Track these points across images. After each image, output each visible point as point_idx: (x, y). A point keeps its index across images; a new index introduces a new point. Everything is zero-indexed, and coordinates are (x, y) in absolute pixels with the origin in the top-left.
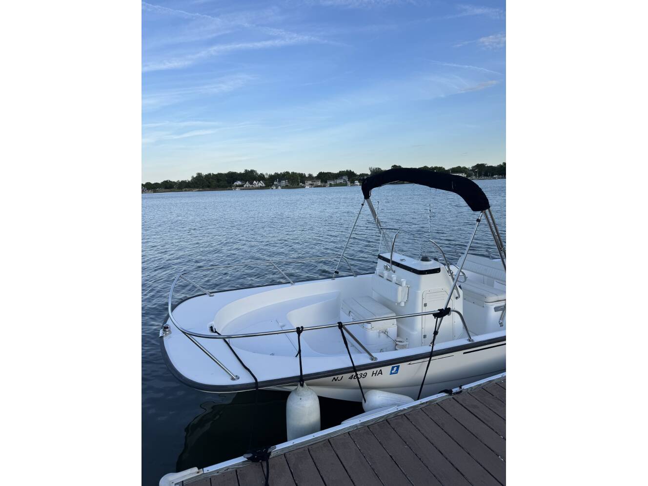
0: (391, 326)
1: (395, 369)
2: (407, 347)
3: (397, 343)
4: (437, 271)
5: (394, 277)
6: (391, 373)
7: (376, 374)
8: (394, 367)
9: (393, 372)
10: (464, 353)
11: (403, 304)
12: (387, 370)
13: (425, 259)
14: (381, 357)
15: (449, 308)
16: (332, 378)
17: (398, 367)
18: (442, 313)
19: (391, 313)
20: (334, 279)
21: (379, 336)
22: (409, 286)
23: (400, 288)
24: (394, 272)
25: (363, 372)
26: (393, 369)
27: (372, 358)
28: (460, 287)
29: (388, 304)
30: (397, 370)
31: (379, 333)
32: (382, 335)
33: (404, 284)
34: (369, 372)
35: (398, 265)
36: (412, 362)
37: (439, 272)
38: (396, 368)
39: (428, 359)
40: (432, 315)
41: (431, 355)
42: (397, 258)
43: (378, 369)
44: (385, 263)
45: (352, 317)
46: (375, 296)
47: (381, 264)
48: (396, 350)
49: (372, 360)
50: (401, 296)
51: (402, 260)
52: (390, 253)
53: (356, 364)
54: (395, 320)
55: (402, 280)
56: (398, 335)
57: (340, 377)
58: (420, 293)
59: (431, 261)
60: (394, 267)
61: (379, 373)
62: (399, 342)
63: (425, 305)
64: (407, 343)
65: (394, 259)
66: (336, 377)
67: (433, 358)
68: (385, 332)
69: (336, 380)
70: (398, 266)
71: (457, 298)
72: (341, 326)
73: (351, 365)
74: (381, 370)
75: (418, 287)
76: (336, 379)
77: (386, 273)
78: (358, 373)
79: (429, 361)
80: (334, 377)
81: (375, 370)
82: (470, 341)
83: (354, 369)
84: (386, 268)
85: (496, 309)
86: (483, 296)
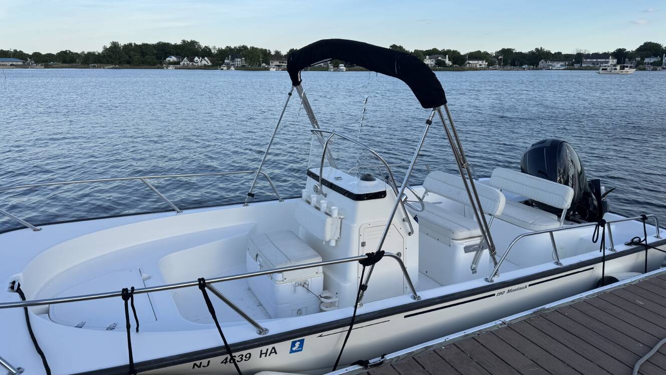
0: (315, 277)
1: (297, 344)
2: (337, 305)
3: (323, 300)
4: (381, 195)
5: (324, 204)
6: (292, 351)
7: (266, 353)
8: (296, 342)
9: (294, 349)
10: (405, 317)
11: (333, 243)
12: (283, 347)
13: (367, 178)
14: (274, 327)
15: (383, 252)
16: (192, 364)
17: (302, 342)
18: (371, 260)
19: (316, 256)
20: (247, 205)
21: (295, 291)
22: (342, 217)
23: (329, 219)
24: (325, 195)
25: (244, 353)
26: (293, 345)
27: (261, 330)
28: (416, 218)
29: (317, 246)
30: (301, 345)
31: (295, 286)
32: (300, 289)
33: (335, 214)
34: (255, 352)
35: (332, 186)
36: (324, 333)
37: (385, 196)
38: (298, 343)
39: (348, 328)
40: (357, 261)
41: (352, 321)
42: (329, 174)
43: (270, 347)
44: (316, 183)
45: (258, 263)
46: (301, 232)
47: (311, 183)
49: (260, 333)
50: (330, 233)
51: (338, 179)
52: (319, 169)
53: (229, 342)
54: (321, 267)
55: (333, 208)
56: (325, 288)
57: (205, 362)
58: (356, 227)
59: (375, 180)
60: (325, 189)
61: (271, 353)
62: (326, 298)
63: (363, 244)
64: (337, 299)
65: (324, 177)
66: (198, 362)
67: (354, 326)
68: (304, 285)
69: (199, 367)
70: (331, 188)
71: (410, 234)
72: (202, 284)
73: (223, 344)
74: (274, 348)
75: (353, 220)
76: (199, 365)
77: (314, 198)
78: (233, 354)
79: (349, 331)
80: (195, 362)
81: (264, 349)
82: (415, 298)
83: (228, 349)
84: (316, 191)
85: (467, 249)
86: (450, 230)
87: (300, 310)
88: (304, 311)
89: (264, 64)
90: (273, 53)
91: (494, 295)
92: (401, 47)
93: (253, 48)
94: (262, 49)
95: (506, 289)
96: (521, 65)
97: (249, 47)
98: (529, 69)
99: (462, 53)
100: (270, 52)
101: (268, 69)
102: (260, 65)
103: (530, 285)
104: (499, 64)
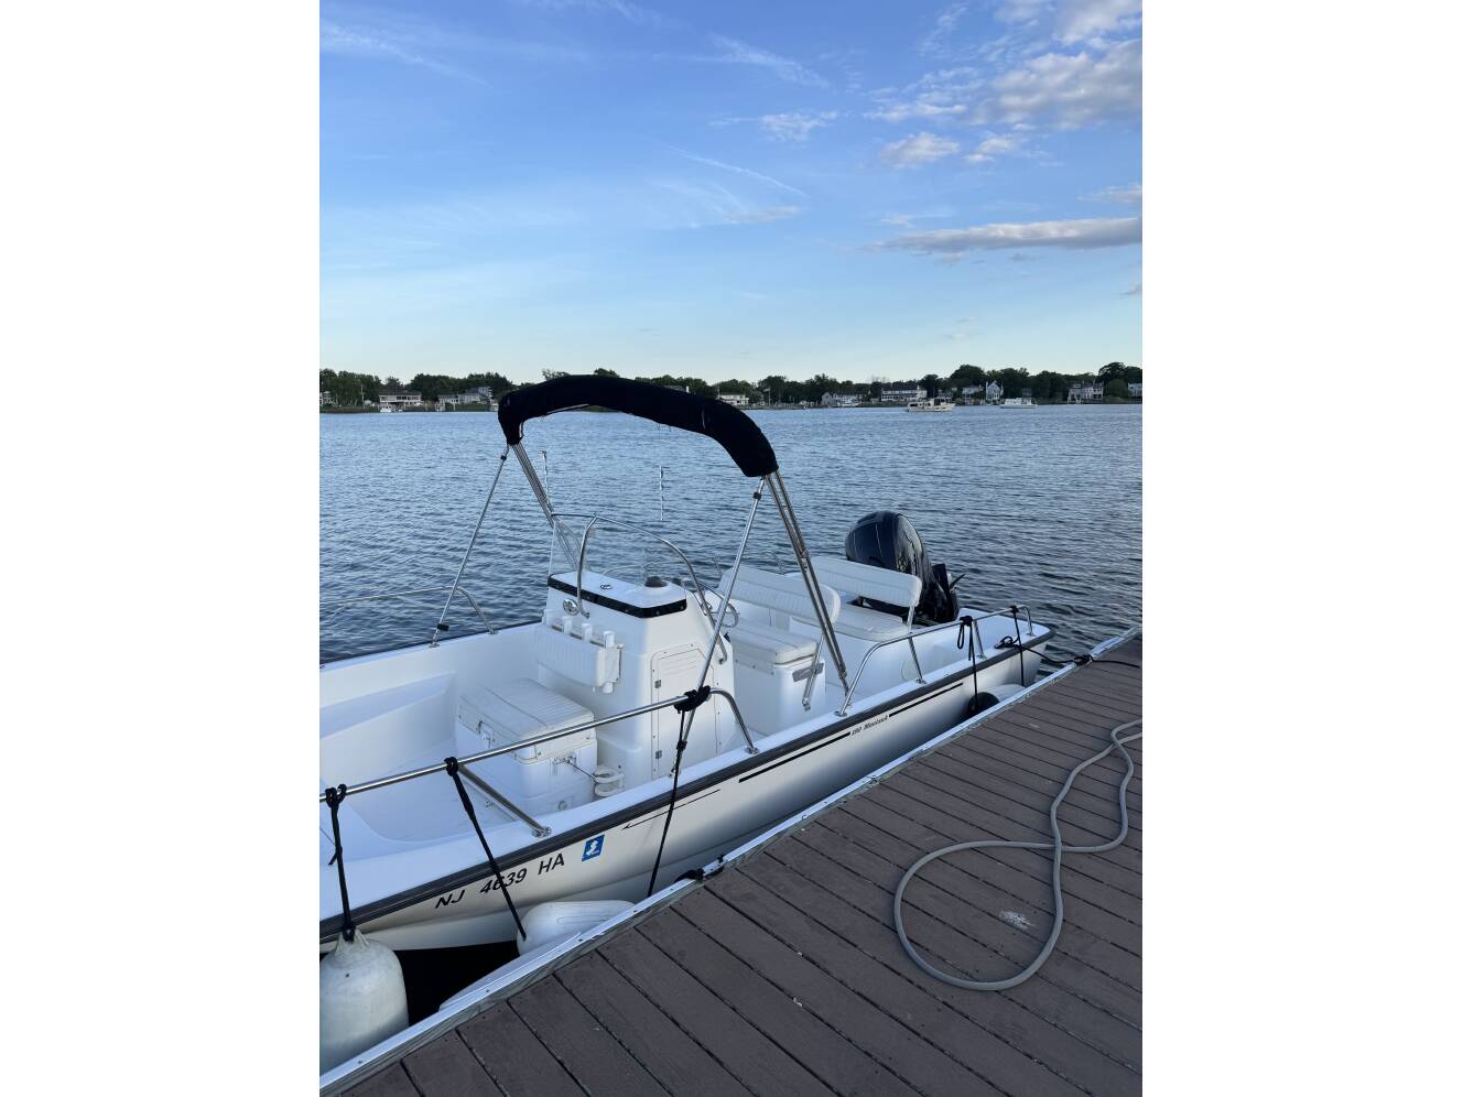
0: (584, 746)
1: (594, 845)
2: (621, 786)
3: (598, 780)
4: (679, 606)
5: (587, 628)
6: (586, 858)
7: (548, 866)
8: (592, 841)
9: (588, 853)
10: (741, 781)
11: (609, 689)
12: (574, 852)
13: (653, 583)
14: (559, 824)
15: (708, 688)
16: (436, 899)
17: (600, 840)
18: (692, 701)
19: (584, 713)
20: (436, 645)
21: (555, 771)
22: (621, 646)
23: (602, 652)
24: (587, 615)
25: (517, 869)
26: (588, 847)
27: (539, 830)
28: (726, 637)
29: (576, 694)
30: (599, 847)
31: (555, 764)
32: (564, 768)
33: (610, 642)
34: (532, 866)
35: (597, 599)
36: (633, 822)
37: (685, 608)
38: (596, 842)
39: (668, 808)
40: (673, 707)
41: (673, 797)
42: (592, 582)
43: (554, 855)
44: (567, 597)
45: (485, 735)
46: (542, 675)
47: (556, 598)
48: (596, 797)
49: (538, 835)
50: (604, 671)
51: (603, 587)
52: (577, 573)
53: (495, 855)
54: (593, 729)
55: (606, 633)
56: (600, 762)
57: (456, 893)
58: (646, 658)
59: (665, 585)
60: (587, 605)
61: (556, 864)
62: (603, 776)
63: (658, 684)
64: (622, 775)
65: (586, 586)
66: (446, 896)
67: (676, 804)
68: (570, 760)
69: (445, 904)
70: (595, 602)
71: (721, 661)
72: (453, 767)
73: (486, 859)
74: (560, 856)
75: (641, 647)
76: (441, 903)
77: (568, 621)
78: (502, 874)
79: (670, 812)
80: (441, 896)
81: (545, 859)
82: (750, 752)
83: (494, 866)
84: (568, 608)
85: (797, 676)
86: (771, 650)
87: (562, 802)
88: (569, 802)
89: (368, 402)
90: (384, 382)
91: (848, 734)
92: (612, 373)
93: (344, 374)
94: (363, 376)
95: (862, 725)
96: (797, 401)
97: (337, 373)
98: (809, 407)
99: (710, 384)
100: (378, 381)
101: (376, 410)
102: (360, 403)
103: (891, 715)
104: (766, 400)
